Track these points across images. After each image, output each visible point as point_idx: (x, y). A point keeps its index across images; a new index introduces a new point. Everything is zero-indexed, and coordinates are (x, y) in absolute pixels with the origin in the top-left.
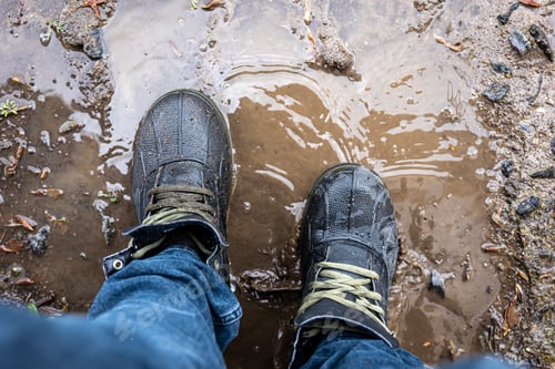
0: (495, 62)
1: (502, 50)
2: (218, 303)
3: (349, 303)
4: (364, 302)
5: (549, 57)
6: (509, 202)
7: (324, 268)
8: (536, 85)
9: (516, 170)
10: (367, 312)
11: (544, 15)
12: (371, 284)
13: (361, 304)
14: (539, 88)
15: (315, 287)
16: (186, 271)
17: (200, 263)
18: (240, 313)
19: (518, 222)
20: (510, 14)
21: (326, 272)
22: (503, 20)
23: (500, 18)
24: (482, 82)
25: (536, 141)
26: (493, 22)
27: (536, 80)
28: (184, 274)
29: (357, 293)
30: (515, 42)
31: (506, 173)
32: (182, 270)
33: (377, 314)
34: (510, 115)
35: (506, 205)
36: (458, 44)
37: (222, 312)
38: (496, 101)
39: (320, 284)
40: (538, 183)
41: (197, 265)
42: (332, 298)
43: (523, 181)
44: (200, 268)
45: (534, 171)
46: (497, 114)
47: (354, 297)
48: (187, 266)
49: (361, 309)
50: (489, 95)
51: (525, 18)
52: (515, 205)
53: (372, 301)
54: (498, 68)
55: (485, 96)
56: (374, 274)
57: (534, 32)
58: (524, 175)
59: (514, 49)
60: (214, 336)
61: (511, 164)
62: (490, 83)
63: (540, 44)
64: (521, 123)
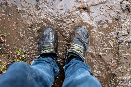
0: (118, 11)
1: (120, 9)
2: (55, 68)
3: (77, 51)
4: (80, 52)
5: (129, 11)
6: (117, 40)
7: (73, 45)
8: (126, 17)
9: (119, 34)
10: (80, 54)
11: (130, 3)
12: (82, 49)
13: (79, 52)
14: (127, 18)
15: (71, 48)
16: (50, 61)
17: (53, 60)
18: (59, 71)
19: (118, 44)
20: (122, 2)
21: (73, 46)
22: (121, 3)
23: (120, 2)
24: (115, 15)
25: (124, 28)
26: (119, 3)
27: (126, 16)
28: (49, 62)
29: (79, 50)
30: (123, 8)
31: (117, 34)
32: (49, 61)
33: (82, 55)
34: (120, 22)
35: (116, 41)
36: (111, 7)
37: (55, 70)
38: (117, 19)
39: (72, 47)
40: (123, 37)
41: (52, 60)
42: (74, 50)
43: (120, 36)
44: (53, 61)
45: (123, 34)
46: (117, 22)
47: (78, 51)
48: (50, 60)
49: (79, 53)
50: (116, 18)
51: (125, 3)
52: (118, 41)
53: (82, 52)
54: (119, 13)
55: (115, 18)
56: (83, 47)
57: (127, 6)
58: (121, 35)
59: (122, 9)
60: (53, 74)
61: (119, 32)
62: (116, 15)
63: (128, 9)
64: (122, 24)
